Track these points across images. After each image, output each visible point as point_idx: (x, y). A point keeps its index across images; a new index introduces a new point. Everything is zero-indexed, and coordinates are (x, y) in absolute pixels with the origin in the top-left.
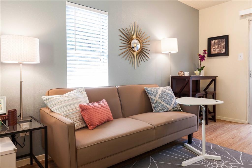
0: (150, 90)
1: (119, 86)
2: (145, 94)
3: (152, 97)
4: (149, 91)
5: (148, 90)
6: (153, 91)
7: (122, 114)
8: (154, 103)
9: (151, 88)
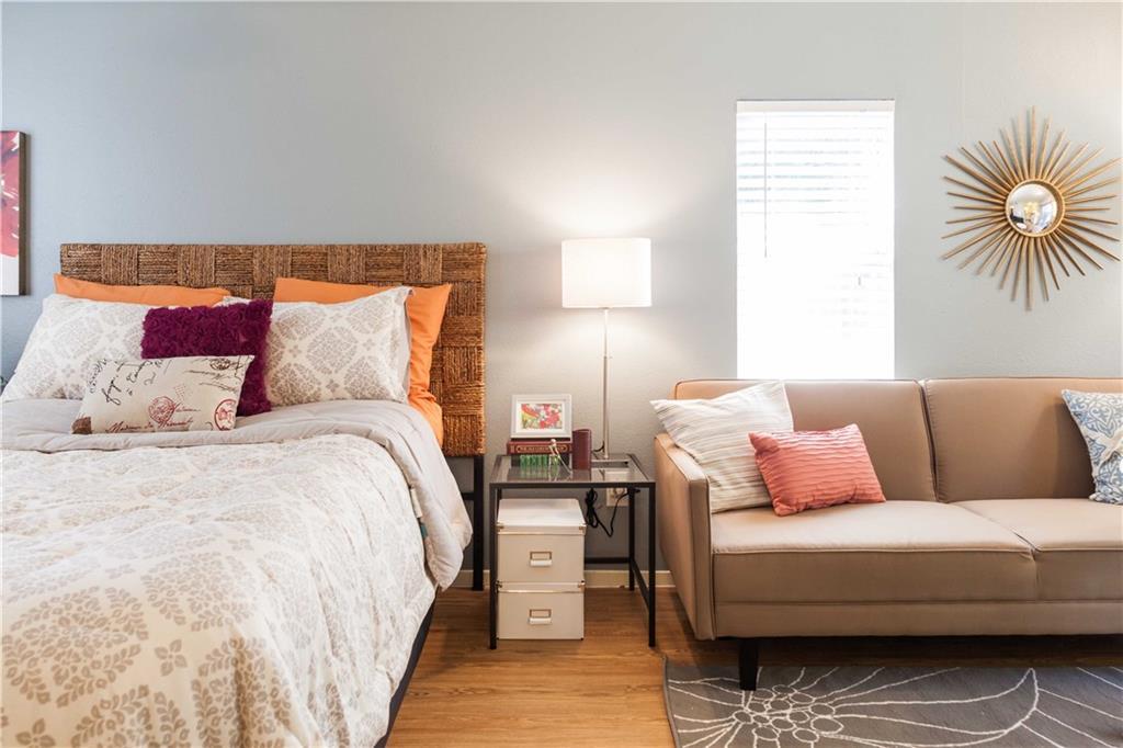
0: (1088, 405)
1: (931, 381)
2: (1065, 420)
3: (1093, 435)
4: (1080, 407)
5: (1078, 404)
6: (1104, 409)
7: (935, 488)
8: (1101, 462)
9: (1094, 395)
